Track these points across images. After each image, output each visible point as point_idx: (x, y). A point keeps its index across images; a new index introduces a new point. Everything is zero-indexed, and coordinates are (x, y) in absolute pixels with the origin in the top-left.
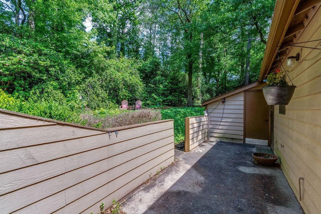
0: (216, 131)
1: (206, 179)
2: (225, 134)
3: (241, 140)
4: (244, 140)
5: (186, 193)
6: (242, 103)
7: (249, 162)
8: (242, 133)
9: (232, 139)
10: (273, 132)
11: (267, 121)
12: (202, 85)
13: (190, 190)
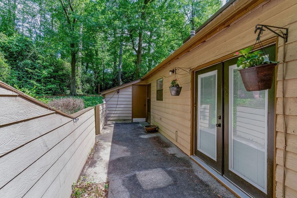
0: (112, 115)
1: (127, 147)
2: (119, 117)
3: (130, 120)
4: (132, 120)
5: (123, 158)
6: (131, 93)
7: (143, 132)
8: (131, 115)
9: (124, 120)
10: (150, 112)
11: (145, 105)
12: (82, 74)
13: (123, 155)
